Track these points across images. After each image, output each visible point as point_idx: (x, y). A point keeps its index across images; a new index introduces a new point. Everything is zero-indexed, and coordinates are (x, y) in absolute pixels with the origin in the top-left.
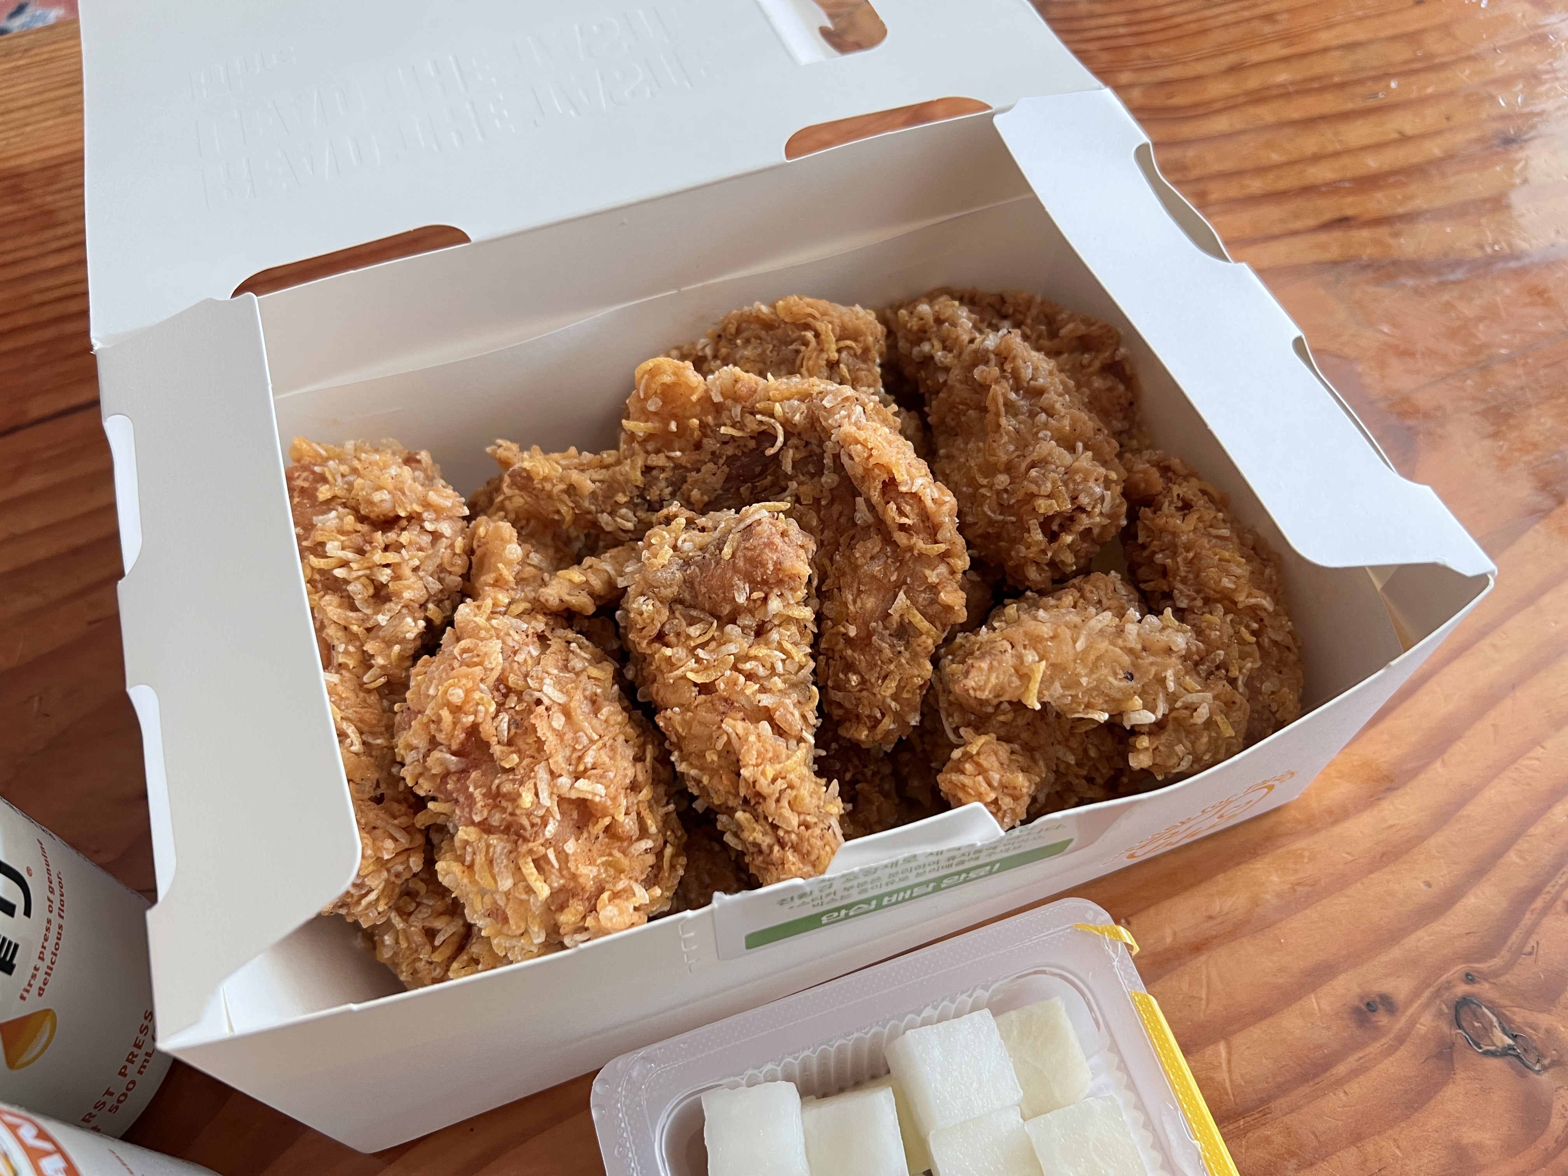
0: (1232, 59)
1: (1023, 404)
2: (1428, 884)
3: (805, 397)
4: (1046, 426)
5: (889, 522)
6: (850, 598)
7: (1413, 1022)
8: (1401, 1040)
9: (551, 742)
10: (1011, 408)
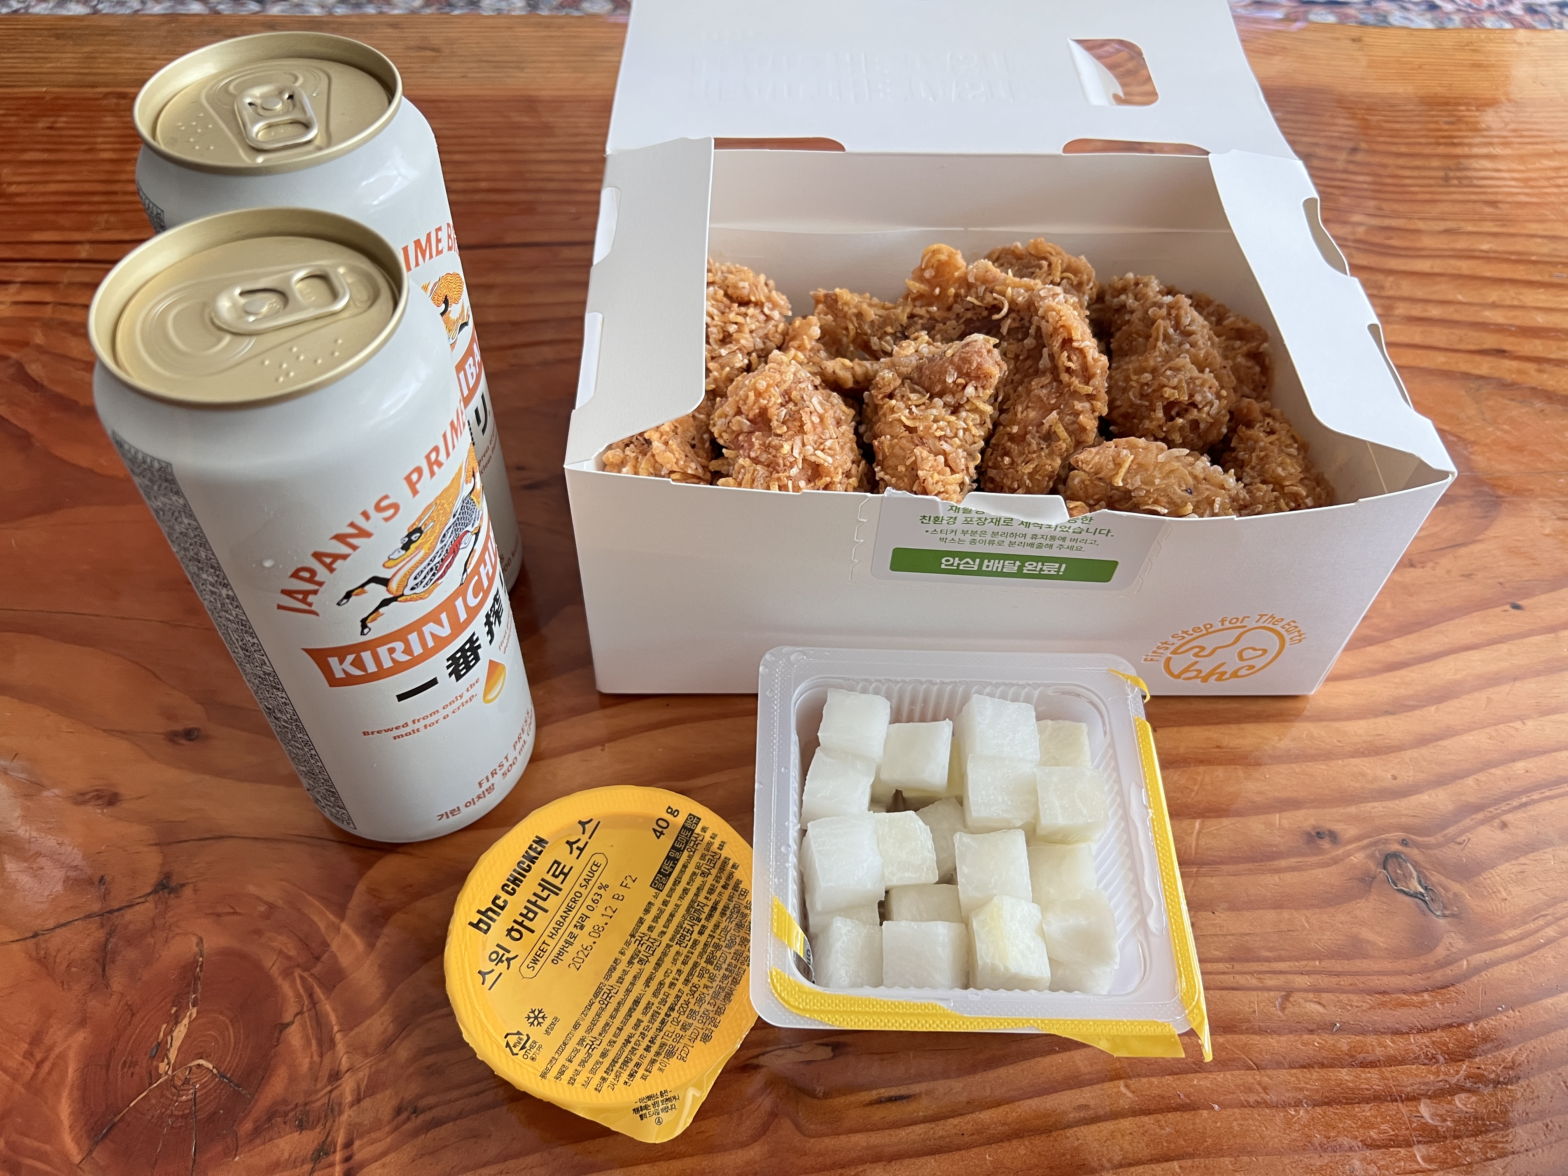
0: (1450, 225)
1: (1177, 337)
2: (1395, 778)
3: (1029, 289)
4: (1187, 351)
5: (1060, 365)
6: (1020, 409)
7: (1349, 854)
8: (1335, 861)
9: (808, 427)
10: (1167, 338)
